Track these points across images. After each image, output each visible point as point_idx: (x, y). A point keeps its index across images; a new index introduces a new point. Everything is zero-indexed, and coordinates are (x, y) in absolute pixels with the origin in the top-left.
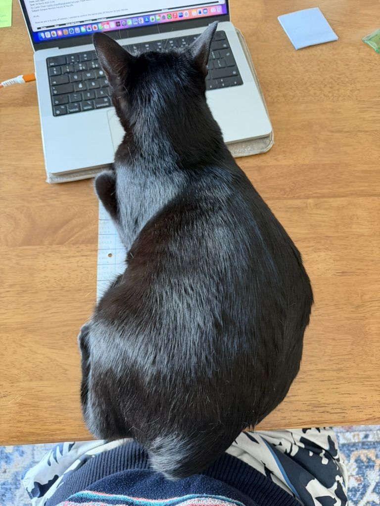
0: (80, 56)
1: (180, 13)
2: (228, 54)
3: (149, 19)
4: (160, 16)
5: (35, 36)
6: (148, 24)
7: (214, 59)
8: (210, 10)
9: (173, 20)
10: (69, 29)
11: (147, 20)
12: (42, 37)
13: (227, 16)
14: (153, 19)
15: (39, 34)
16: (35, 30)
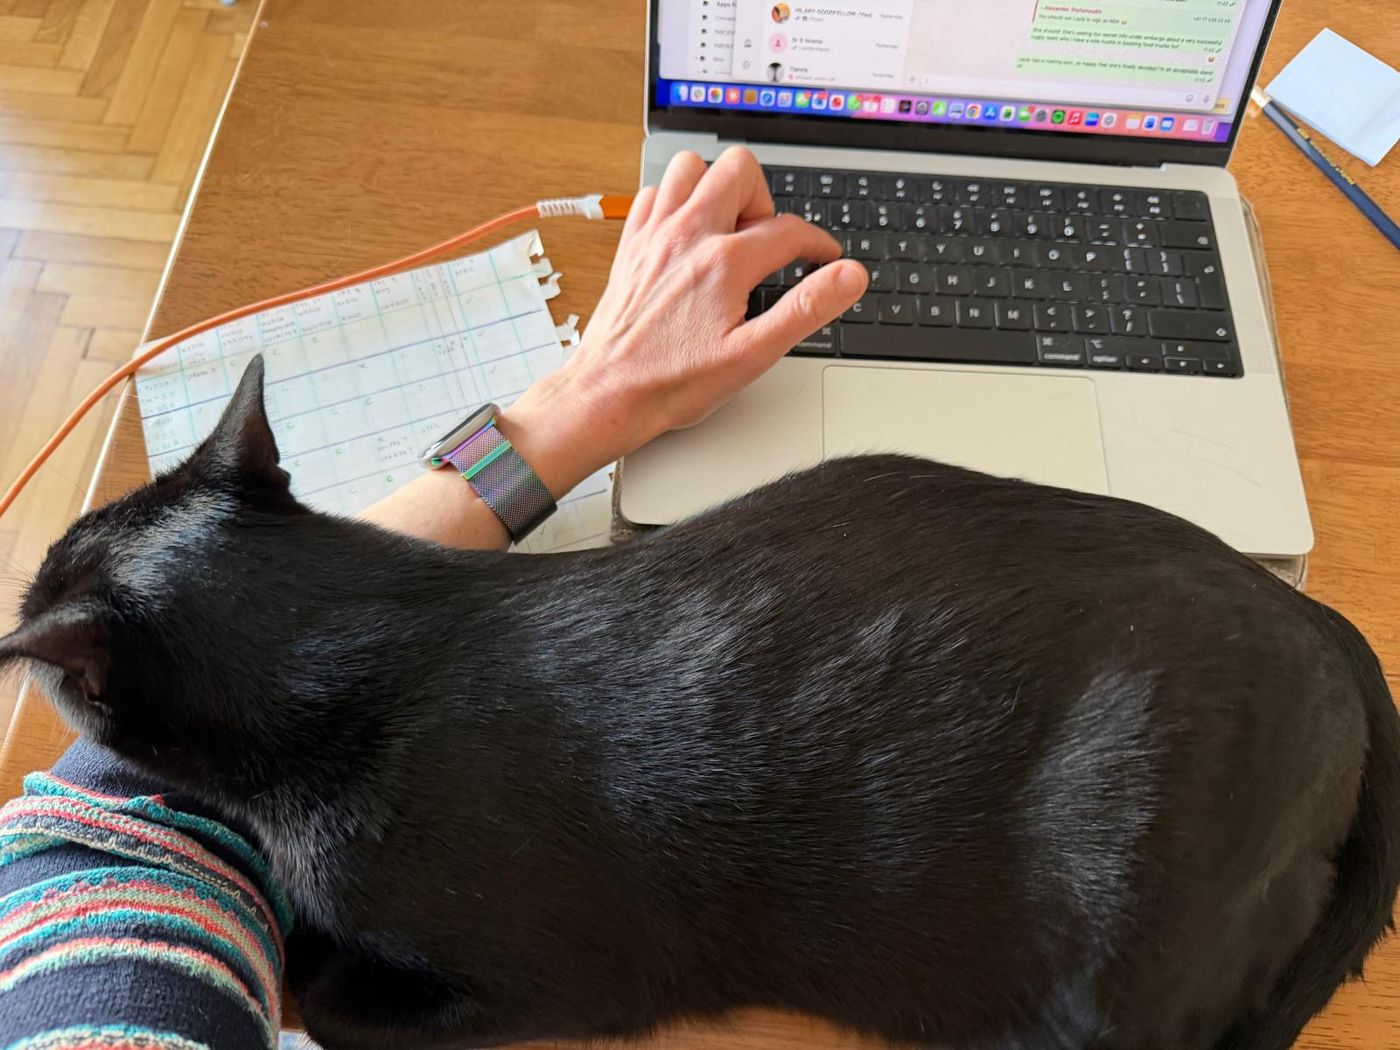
0: (775, 177)
1: (1093, 115)
2: (1209, 270)
3: (997, 111)
4: (1032, 110)
5: (661, 90)
6: (992, 123)
7: (1165, 276)
8: (1181, 124)
9: (1065, 127)
10: (763, 93)
11: (991, 112)
12: (679, 97)
13: (1226, 150)
14: (1008, 115)
15: (674, 87)
16: (665, 73)
